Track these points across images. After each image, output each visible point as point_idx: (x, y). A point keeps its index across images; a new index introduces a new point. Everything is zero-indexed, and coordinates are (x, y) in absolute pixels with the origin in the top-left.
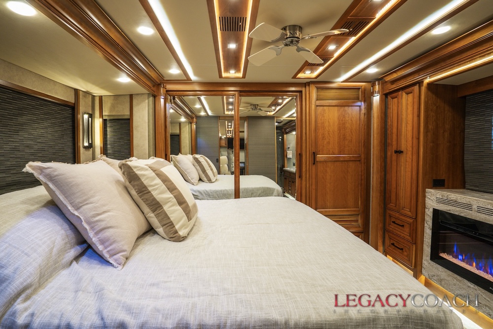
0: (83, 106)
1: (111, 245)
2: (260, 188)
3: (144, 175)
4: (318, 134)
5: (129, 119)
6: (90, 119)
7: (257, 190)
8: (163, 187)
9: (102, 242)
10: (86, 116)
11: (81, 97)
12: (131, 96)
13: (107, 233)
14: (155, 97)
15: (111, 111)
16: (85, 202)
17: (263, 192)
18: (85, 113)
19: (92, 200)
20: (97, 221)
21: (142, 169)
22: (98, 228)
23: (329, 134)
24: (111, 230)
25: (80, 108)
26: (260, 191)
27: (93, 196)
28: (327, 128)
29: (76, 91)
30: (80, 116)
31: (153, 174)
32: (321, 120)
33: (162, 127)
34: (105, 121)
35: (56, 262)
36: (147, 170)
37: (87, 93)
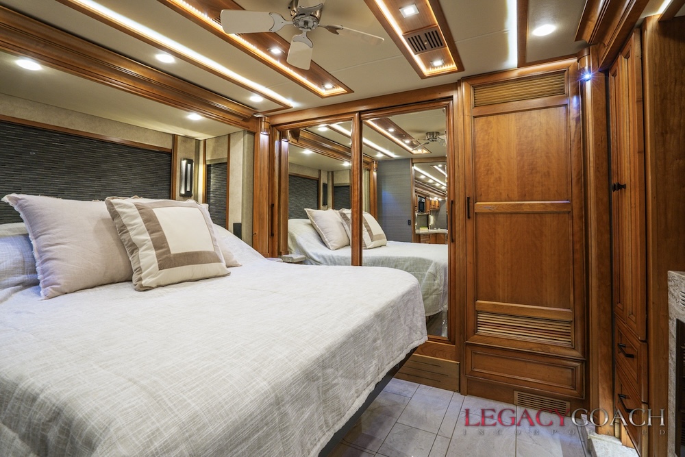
0: (180, 154)
1: (48, 276)
2: (409, 258)
3: (124, 213)
4: (478, 166)
5: (226, 163)
6: (189, 165)
7: (404, 261)
8: (141, 228)
9: (43, 272)
10: (184, 162)
11: (179, 142)
12: (229, 135)
13: (49, 264)
14: (254, 134)
15: (212, 157)
16: (43, 233)
17: (413, 265)
18: (184, 159)
19: (50, 231)
20: (46, 251)
21: (125, 206)
22: (45, 257)
23: (499, 163)
24: (54, 262)
25: (178, 153)
26: (408, 264)
27: (53, 228)
28: (495, 154)
29: (174, 137)
30: (178, 160)
31: (137, 212)
32: (483, 140)
33: (264, 170)
34: (208, 168)
36: (130, 207)
37: (186, 138)
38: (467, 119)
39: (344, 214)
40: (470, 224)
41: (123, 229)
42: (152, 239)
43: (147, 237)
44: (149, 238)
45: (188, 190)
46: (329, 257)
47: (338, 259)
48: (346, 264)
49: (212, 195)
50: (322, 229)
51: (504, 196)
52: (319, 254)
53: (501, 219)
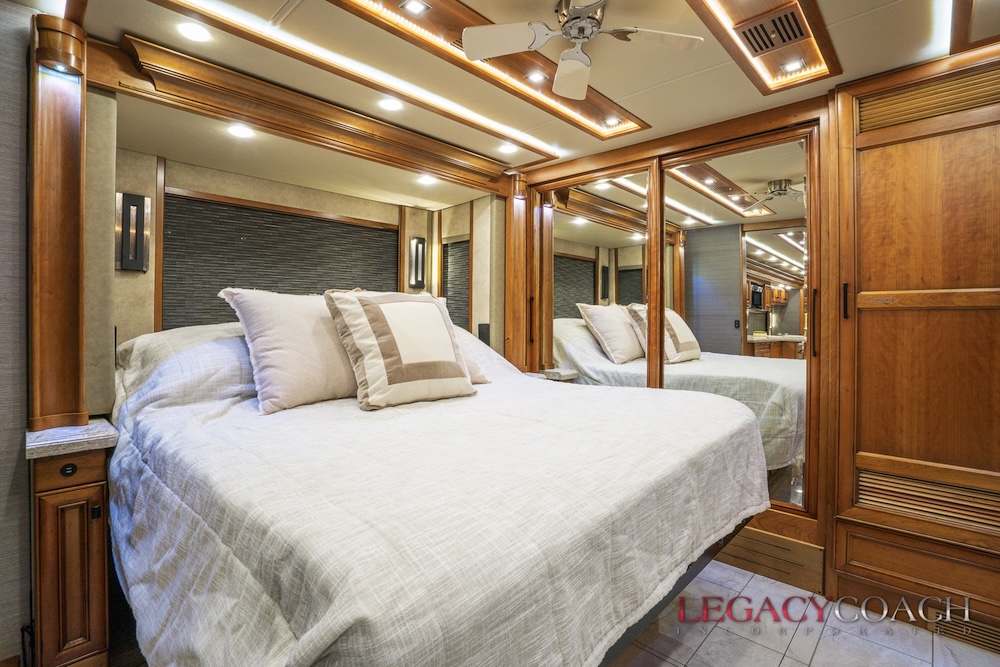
0: (409, 231)
1: (266, 386)
2: (738, 379)
3: (346, 310)
4: (865, 231)
5: (468, 242)
6: (420, 246)
7: (731, 384)
8: (366, 329)
9: (261, 382)
10: (414, 242)
11: (407, 215)
12: (472, 202)
13: (267, 373)
14: (505, 199)
15: (449, 233)
16: (259, 335)
17: (745, 390)
18: (414, 238)
19: (267, 333)
20: (263, 357)
21: (347, 301)
22: (262, 364)
23: (906, 226)
24: (272, 370)
25: (406, 231)
26: (736, 388)
27: (269, 329)
28: (899, 210)
29: (401, 209)
30: (407, 240)
31: (361, 309)
32: (875, 187)
33: (519, 248)
34: (445, 248)
35: (211, 389)
36: (353, 303)
37: (417, 209)
38: (846, 154)
39: (635, 312)
40: (847, 328)
41: (344, 331)
42: (379, 345)
43: (372, 341)
44: (375, 342)
45: (420, 279)
46: (613, 373)
47: (626, 378)
48: (638, 385)
49: (449, 285)
50: (602, 333)
51: (915, 279)
52: (597, 369)
53: (908, 319)
